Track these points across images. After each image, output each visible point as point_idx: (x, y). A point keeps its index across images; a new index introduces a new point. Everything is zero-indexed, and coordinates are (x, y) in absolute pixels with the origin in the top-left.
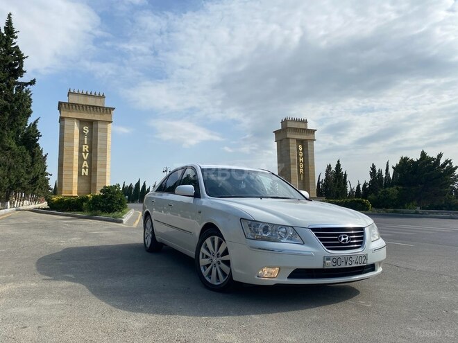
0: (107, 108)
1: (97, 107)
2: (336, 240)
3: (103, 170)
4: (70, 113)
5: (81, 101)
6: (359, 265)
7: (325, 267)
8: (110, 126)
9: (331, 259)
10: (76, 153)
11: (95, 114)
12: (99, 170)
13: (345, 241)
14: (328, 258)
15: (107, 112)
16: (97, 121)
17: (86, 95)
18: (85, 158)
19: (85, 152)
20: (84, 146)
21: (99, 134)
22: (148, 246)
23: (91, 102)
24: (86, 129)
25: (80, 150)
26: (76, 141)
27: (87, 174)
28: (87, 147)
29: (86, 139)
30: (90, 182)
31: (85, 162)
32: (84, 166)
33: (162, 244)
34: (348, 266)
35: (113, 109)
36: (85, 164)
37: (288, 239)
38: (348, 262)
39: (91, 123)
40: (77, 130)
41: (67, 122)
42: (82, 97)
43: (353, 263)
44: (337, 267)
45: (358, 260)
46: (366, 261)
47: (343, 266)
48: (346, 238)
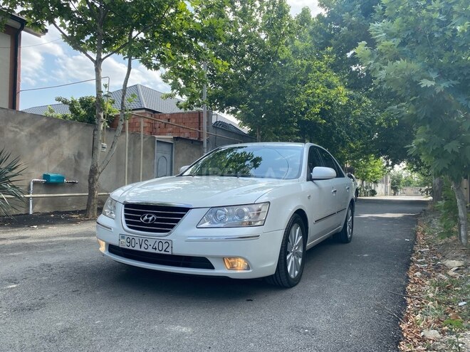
7: (121, 246)
9: (126, 237)
14: (123, 237)
34: (143, 249)
38: (143, 245)
43: (150, 247)
44: (130, 248)
45: (156, 245)
46: (169, 249)
47: (137, 248)
48: (151, 218)
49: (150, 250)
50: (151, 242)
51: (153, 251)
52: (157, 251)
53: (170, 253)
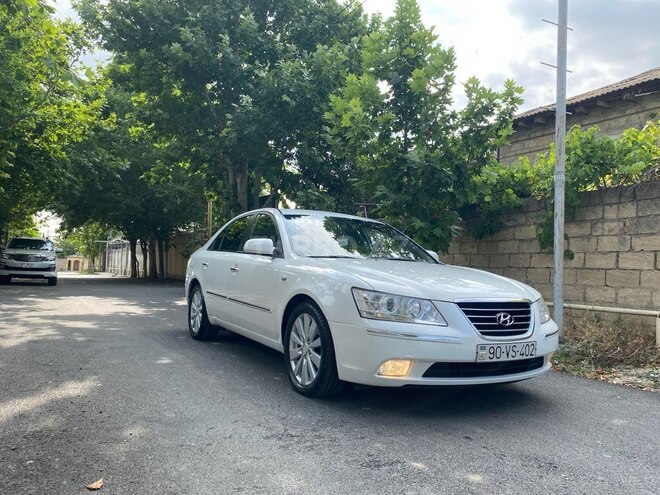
2: (494, 320)
6: (525, 357)
7: (479, 361)
9: (488, 347)
13: (506, 322)
14: (483, 348)
22: (195, 330)
33: (218, 328)
34: (510, 359)
37: (424, 319)
38: (511, 353)
43: (518, 354)
44: (495, 360)
45: (524, 350)
46: (534, 352)
47: (503, 358)
48: (508, 318)
49: (518, 357)
50: (519, 347)
51: (521, 358)
53: (535, 356)
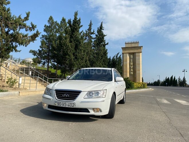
0: (139, 47)
1: (135, 47)
3: (138, 72)
4: (125, 51)
5: (130, 46)
8: (141, 54)
10: (128, 66)
11: (135, 50)
12: (137, 72)
14: (56, 102)
15: (139, 48)
16: (136, 53)
17: (132, 43)
18: (132, 67)
19: (132, 65)
20: (131, 63)
21: (137, 58)
23: (133, 45)
24: (132, 56)
25: (130, 65)
26: (128, 61)
27: (132, 74)
28: (132, 63)
29: (132, 60)
30: (134, 77)
31: (132, 69)
32: (131, 71)
35: (142, 47)
36: (132, 70)
38: (64, 105)
39: (134, 54)
40: (128, 57)
41: (124, 55)
42: (130, 44)
44: (59, 106)
45: (69, 105)
46: (74, 106)
47: (62, 106)
48: (67, 95)
49: (67, 106)
50: (67, 104)
51: (68, 107)
52: (70, 107)
53: (74, 107)
